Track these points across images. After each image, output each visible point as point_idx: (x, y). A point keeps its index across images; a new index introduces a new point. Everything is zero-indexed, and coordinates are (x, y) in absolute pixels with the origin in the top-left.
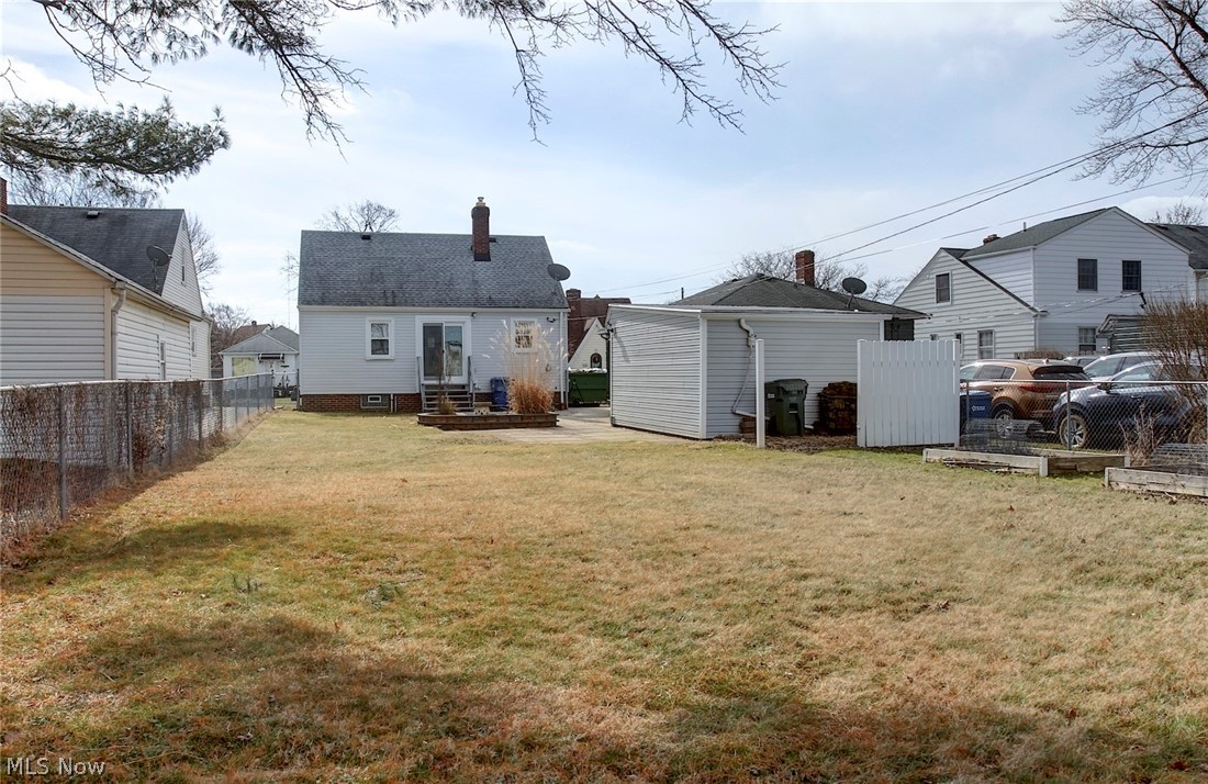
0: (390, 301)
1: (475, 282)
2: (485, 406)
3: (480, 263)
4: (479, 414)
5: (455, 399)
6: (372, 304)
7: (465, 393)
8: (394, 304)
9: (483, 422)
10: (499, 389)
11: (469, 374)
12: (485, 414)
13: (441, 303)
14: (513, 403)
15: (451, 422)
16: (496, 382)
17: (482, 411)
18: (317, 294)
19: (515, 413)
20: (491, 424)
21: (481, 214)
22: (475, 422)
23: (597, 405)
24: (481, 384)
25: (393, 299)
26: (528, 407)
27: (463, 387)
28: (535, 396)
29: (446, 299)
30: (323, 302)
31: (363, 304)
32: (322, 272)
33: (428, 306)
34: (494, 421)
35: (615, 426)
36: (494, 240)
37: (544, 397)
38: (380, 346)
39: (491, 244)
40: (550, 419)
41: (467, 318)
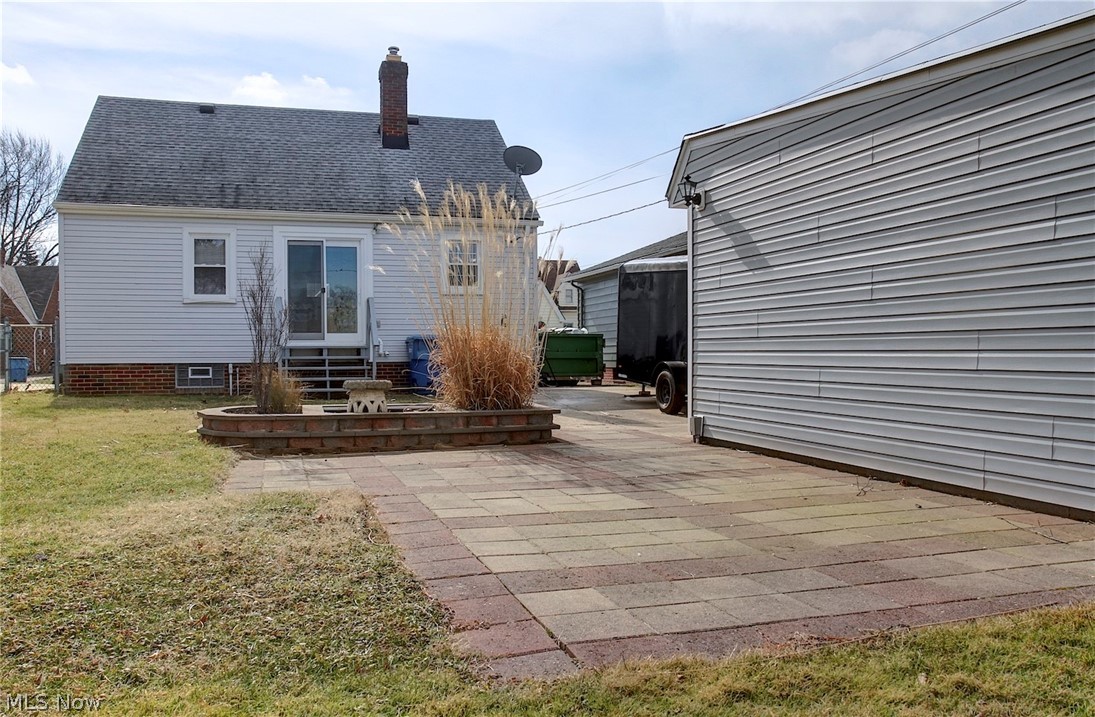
0: (230, 200)
1: (383, 177)
2: (374, 389)
3: (392, 151)
4: (359, 411)
5: (305, 374)
6: (196, 204)
7: (361, 362)
8: (236, 205)
9: (366, 431)
10: (420, 356)
11: (369, 329)
12: (373, 409)
13: (319, 206)
14: (445, 380)
15: (281, 432)
16: (416, 343)
17: (366, 400)
18: (97, 186)
19: (450, 409)
20: (388, 437)
21: (394, 75)
22: (347, 431)
23: (573, 384)
24: (389, 347)
25: (235, 198)
26: (481, 392)
27: (358, 351)
28: (500, 367)
29: (330, 201)
30: (106, 198)
31: (177, 202)
32: (116, 153)
33: (296, 209)
34: (394, 429)
35: (705, 441)
36: (415, 121)
37: (521, 369)
38: (210, 278)
39: (410, 128)
40: (536, 424)
41: (366, 233)
